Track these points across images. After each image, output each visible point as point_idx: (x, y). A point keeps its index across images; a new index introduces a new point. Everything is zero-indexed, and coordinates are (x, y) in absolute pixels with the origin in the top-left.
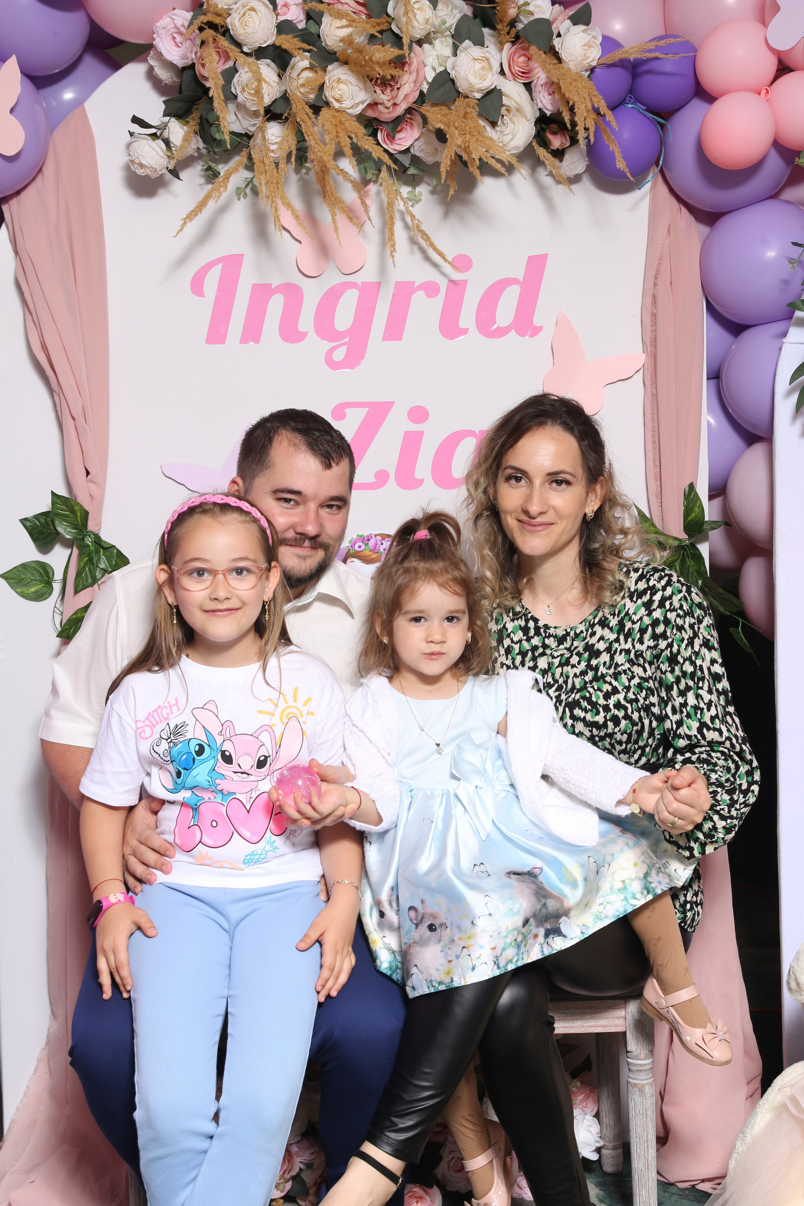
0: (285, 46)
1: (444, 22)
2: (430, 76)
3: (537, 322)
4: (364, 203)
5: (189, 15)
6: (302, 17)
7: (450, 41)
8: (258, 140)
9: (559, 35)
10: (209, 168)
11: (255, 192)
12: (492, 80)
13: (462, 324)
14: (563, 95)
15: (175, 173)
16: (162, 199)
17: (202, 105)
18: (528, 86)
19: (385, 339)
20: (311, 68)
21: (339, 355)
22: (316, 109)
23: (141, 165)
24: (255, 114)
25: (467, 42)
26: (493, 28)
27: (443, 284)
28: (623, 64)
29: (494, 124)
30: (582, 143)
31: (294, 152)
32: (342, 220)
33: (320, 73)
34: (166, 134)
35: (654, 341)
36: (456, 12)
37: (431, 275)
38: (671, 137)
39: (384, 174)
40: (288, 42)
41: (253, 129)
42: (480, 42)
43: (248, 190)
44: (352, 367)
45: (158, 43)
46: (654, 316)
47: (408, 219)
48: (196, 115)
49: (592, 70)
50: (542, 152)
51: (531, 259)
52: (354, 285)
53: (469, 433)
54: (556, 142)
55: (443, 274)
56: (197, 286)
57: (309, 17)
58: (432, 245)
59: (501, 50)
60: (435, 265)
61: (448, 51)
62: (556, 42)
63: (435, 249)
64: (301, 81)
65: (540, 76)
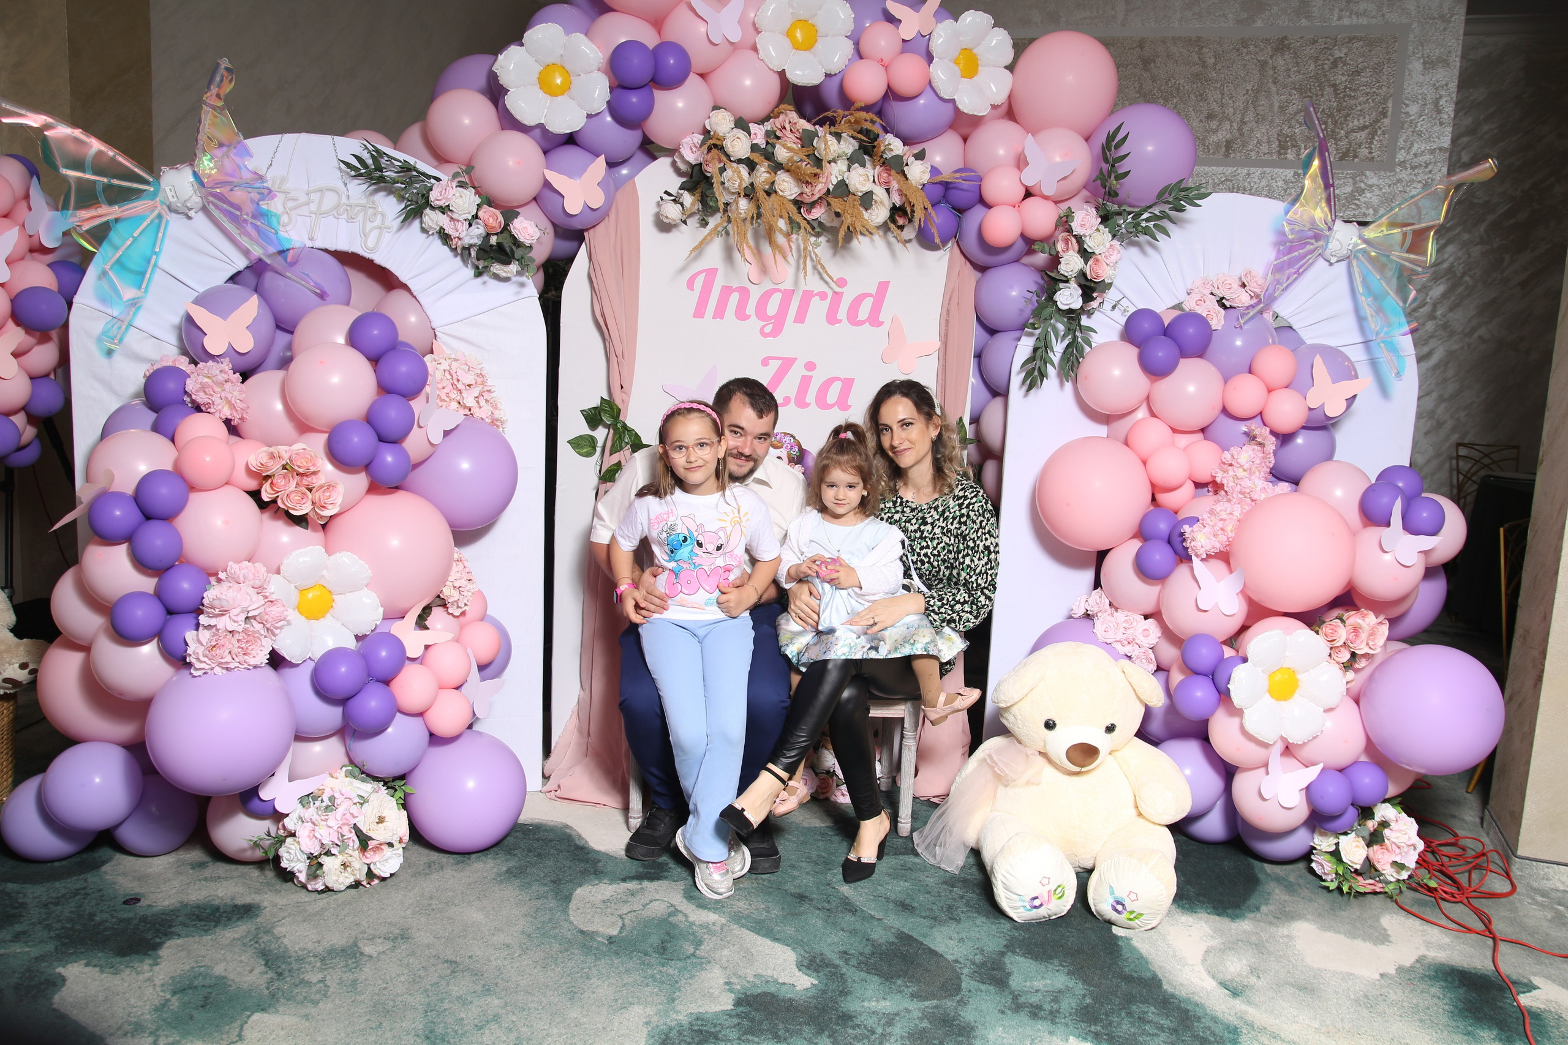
0: (756, 160)
1: (844, 152)
2: (835, 182)
3: (881, 319)
4: (790, 247)
5: (702, 137)
6: (764, 142)
7: (846, 162)
8: (733, 207)
9: (907, 165)
10: (703, 220)
11: (727, 233)
12: (868, 187)
13: (839, 317)
14: (908, 199)
15: (685, 222)
16: (674, 235)
17: (703, 185)
18: (888, 190)
19: (795, 322)
20: (768, 172)
21: (768, 329)
22: (768, 193)
23: (667, 217)
24: (733, 193)
25: (856, 165)
26: (870, 156)
27: (830, 293)
28: (941, 183)
29: (866, 210)
30: (916, 224)
31: (755, 215)
32: (779, 257)
33: (773, 174)
34: (681, 200)
35: (946, 335)
36: (850, 146)
37: (824, 288)
38: (964, 225)
39: (802, 230)
40: (756, 158)
41: (731, 201)
42: (863, 165)
43: (723, 232)
44: (774, 337)
45: (682, 150)
46: (947, 321)
47: (814, 257)
48: (699, 191)
49: (924, 185)
50: (892, 226)
51: (880, 283)
52: (779, 290)
53: (838, 379)
54: (901, 222)
55: (830, 287)
56: (690, 285)
57: (767, 143)
58: (826, 272)
59: (874, 169)
60: (826, 283)
61: (845, 168)
62: (906, 169)
63: (828, 275)
64: (762, 179)
65: (895, 186)
